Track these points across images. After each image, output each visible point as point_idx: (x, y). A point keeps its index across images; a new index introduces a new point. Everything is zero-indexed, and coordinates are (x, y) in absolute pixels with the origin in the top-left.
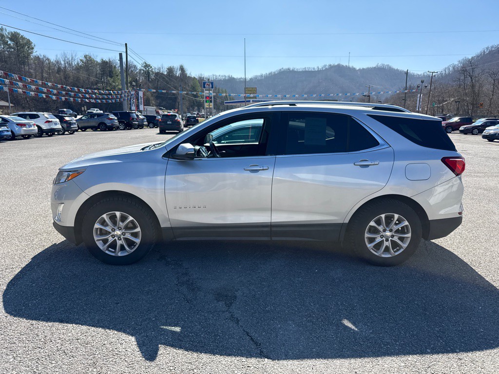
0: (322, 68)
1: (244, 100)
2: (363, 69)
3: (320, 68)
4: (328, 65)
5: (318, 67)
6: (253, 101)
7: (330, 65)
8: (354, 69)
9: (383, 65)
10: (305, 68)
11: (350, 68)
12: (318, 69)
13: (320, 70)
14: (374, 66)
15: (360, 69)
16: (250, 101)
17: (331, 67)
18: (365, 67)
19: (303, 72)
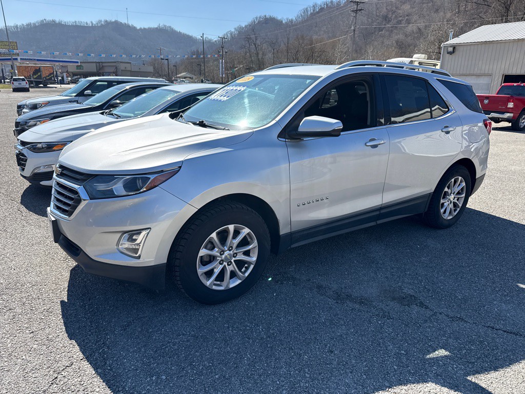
0: (97, 24)
1: (10, 58)
2: (145, 29)
3: (94, 23)
4: (103, 20)
5: (92, 22)
6: (21, 59)
7: (106, 21)
8: (135, 28)
9: (165, 26)
10: (76, 22)
11: (130, 26)
12: (92, 24)
13: (95, 26)
14: (156, 26)
15: (141, 29)
16: (17, 59)
17: (108, 24)
18: (146, 27)
19: (72, 26)
